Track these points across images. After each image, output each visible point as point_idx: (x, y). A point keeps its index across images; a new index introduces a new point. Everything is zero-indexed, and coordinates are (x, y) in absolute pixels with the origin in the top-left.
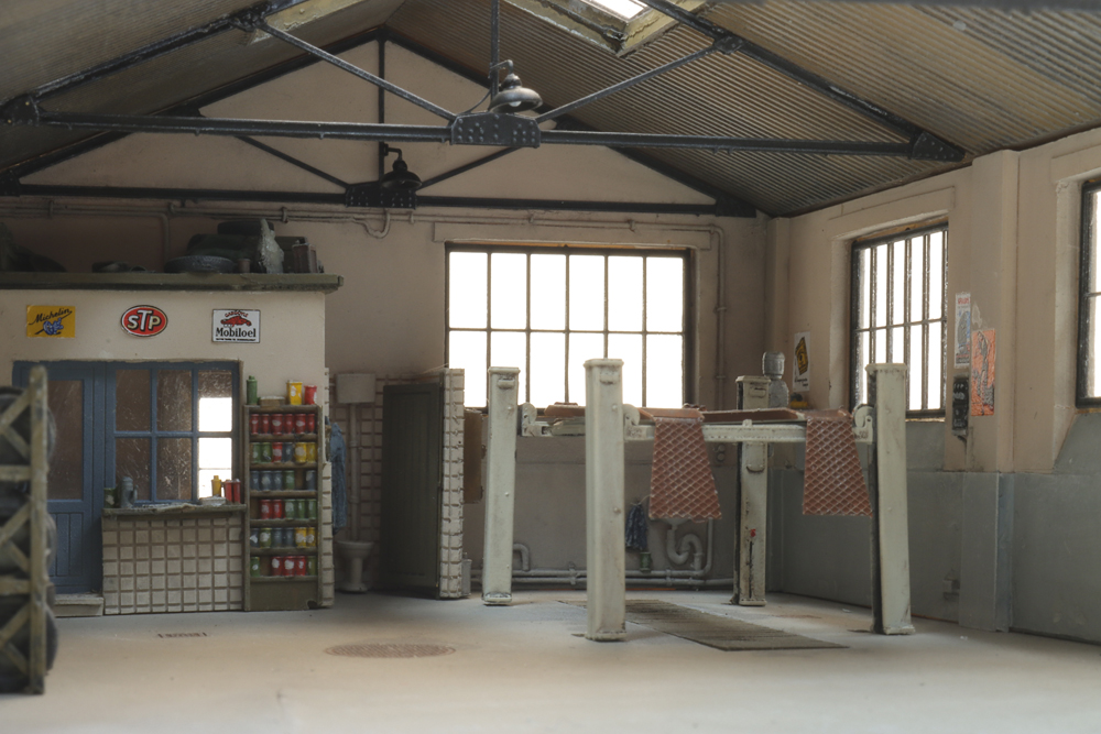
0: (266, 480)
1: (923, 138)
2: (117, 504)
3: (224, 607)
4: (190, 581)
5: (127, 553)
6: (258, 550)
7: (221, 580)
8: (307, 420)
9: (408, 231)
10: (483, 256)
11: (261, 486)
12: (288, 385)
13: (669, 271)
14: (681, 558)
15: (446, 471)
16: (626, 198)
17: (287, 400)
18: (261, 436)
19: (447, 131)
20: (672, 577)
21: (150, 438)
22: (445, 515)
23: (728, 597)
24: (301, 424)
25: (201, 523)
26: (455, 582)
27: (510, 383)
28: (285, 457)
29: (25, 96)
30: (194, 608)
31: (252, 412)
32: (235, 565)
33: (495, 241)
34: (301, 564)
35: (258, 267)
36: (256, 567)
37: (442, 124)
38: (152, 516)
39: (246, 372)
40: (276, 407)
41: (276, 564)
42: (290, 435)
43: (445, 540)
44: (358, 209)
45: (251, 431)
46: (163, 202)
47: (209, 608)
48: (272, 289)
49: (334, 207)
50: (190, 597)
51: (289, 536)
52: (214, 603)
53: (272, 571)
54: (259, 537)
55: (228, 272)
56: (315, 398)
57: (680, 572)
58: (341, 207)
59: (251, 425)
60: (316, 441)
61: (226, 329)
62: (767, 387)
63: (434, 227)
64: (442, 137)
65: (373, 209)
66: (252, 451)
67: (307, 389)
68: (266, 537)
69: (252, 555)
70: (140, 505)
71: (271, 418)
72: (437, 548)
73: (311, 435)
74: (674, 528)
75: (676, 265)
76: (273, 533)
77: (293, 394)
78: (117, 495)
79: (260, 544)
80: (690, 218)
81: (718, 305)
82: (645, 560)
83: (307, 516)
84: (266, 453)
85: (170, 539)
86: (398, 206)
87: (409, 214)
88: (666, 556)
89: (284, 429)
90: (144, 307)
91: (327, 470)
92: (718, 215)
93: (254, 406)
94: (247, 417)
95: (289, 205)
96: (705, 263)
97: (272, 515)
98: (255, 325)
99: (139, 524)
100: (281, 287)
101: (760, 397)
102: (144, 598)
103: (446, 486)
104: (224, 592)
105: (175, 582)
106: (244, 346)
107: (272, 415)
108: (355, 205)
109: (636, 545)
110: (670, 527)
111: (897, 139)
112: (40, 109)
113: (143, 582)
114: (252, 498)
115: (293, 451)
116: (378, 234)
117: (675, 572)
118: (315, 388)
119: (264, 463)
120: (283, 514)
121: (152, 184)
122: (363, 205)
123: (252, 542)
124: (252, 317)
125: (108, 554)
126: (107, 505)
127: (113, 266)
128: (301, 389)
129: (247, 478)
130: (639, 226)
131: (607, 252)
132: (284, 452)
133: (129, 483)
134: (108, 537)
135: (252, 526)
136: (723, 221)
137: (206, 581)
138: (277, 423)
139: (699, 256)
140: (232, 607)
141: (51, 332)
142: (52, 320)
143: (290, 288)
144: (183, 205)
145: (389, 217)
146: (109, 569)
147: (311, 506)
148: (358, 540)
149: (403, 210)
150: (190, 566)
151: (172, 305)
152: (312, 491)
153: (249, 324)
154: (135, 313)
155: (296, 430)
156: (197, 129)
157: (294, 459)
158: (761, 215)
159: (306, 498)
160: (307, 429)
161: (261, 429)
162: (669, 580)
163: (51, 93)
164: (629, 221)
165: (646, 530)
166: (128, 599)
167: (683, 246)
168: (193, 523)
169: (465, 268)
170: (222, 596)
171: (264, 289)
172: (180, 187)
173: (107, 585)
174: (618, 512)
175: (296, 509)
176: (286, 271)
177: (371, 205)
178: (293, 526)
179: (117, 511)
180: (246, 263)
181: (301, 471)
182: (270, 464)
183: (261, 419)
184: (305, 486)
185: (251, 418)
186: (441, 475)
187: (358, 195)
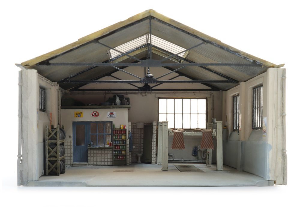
0: (117, 142)
1: (230, 79)
2: (90, 147)
3: (109, 165)
4: (103, 160)
5: (92, 155)
6: (115, 155)
7: (109, 160)
8: (124, 131)
9: (150, 96)
10: (166, 100)
11: (116, 143)
12: (121, 125)
13: (203, 102)
14: (204, 157)
15: (153, 141)
16: (193, 88)
17: (120, 128)
18: (116, 134)
19: (140, 81)
20: (202, 161)
21: (96, 135)
22: (153, 149)
23: (205, 165)
24: (123, 132)
25: (105, 150)
26: (154, 161)
27: (162, 124)
28: (120, 138)
29: (67, 78)
30: (104, 165)
31: (114, 130)
32: (111, 157)
33: (167, 97)
34: (123, 157)
35: (115, 104)
36: (115, 158)
37: (139, 80)
38: (96, 149)
39: (113, 123)
40: (118, 129)
41: (118, 157)
42: (121, 134)
43: (153, 153)
44: (141, 92)
45: (114, 134)
46: (104, 91)
47: (107, 165)
48: (118, 108)
49: (136, 91)
50: (103, 163)
51: (121, 152)
52: (107, 164)
53: (118, 158)
54: (115, 152)
55: (110, 105)
56: (126, 128)
57: (204, 160)
58: (138, 91)
59: (114, 132)
60: (126, 135)
61: (110, 115)
62: (212, 125)
63: (155, 95)
64: (139, 82)
65: (144, 92)
66: (114, 137)
67: (124, 126)
68: (116, 152)
69: (114, 156)
70: (94, 147)
71: (117, 131)
72: (151, 155)
73: (125, 134)
74: (203, 152)
75: (204, 101)
76: (118, 152)
77: (121, 127)
78: (90, 145)
79: (115, 154)
80: (206, 92)
81: (212, 108)
82: (197, 158)
83: (124, 149)
84: (116, 137)
85: (100, 153)
86: (148, 91)
87: (151, 92)
88: (201, 157)
89: (120, 133)
90: (95, 112)
91: (128, 141)
92: (212, 91)
93: (114, 129)
94: (113, 131)
95: (128, 91)
96: (210, 100)
97: (118, 148)
98: (115, 115)
99: (94, 150)
100: (119, 108)
101: (211, 127)
102: (95, 163)
103: (153, 143)
104: (109, 162)
105: (101, 160)
106: (113, 118)
107: (118, 131)
108: (140, 91)
109: (195, 155)
110: (202, 151)
111: (226, 80)
112: (70, 80)
113: (95, 160)
114: (114, 145)
115: (121, 137)
116: (145, 96)
117: (203, 160)
118: (126, 126)
119: (116, 139)
120: (120, 148)
121: (103, 88)
122: (142, 91)
123: (114, 153)
124: (114, 113)
125: (89, 155)
126: (88, 147)
127: (90, 105)
128: (123, 126)
129: (113, 142)
130: (196, 93)
131: (190, 98)
132: (120, 137)
133: (92, 143)
134: (89, 152)
135: (114, 150)
136: (213, 92)
137: (106, 160)
138: (118, 132)
139: (208, 99)
140: (111, 165)
141: (79, 116)
142: (79, 114)
143: (121, 108)
144: (108, 92)
145: (146, 93)
146: (89, 158)
147: (125, 147)
148: (141, 153)
149: (150, 92)
150: (103, 158)
151: (100, 111)
152: (125, 144)
153: (114, 114)
154: (93, 113)
155: (122, 133)
156: (96, 82)
157: (121, 138)
158: (221, 91)
159: (124, 145)
160: (124, 133)
161: (116, 133)
162: (202, 162)
163: (72, 77)
164: (194, 93)
165: (197, 152)
166: (92, 163)
167: (206, 97)
168: (104, 150)
169: (162, 102)
170: (109, 163)
171: (116, 108)
172: (108, 89)
173: (89, 161)
174: (167, 148)
175: (122, 147)
176: (121, 105)
177: (143, 91)
178: (121, 151)
179: (90, 148)
180: (113, 104)
181: (123, 141)
182: (117, 139)
183: (116, 131)
184: (124, 143)
185: (114, 131)
186: (152, 141)
187: (140, 89)
